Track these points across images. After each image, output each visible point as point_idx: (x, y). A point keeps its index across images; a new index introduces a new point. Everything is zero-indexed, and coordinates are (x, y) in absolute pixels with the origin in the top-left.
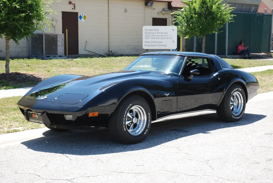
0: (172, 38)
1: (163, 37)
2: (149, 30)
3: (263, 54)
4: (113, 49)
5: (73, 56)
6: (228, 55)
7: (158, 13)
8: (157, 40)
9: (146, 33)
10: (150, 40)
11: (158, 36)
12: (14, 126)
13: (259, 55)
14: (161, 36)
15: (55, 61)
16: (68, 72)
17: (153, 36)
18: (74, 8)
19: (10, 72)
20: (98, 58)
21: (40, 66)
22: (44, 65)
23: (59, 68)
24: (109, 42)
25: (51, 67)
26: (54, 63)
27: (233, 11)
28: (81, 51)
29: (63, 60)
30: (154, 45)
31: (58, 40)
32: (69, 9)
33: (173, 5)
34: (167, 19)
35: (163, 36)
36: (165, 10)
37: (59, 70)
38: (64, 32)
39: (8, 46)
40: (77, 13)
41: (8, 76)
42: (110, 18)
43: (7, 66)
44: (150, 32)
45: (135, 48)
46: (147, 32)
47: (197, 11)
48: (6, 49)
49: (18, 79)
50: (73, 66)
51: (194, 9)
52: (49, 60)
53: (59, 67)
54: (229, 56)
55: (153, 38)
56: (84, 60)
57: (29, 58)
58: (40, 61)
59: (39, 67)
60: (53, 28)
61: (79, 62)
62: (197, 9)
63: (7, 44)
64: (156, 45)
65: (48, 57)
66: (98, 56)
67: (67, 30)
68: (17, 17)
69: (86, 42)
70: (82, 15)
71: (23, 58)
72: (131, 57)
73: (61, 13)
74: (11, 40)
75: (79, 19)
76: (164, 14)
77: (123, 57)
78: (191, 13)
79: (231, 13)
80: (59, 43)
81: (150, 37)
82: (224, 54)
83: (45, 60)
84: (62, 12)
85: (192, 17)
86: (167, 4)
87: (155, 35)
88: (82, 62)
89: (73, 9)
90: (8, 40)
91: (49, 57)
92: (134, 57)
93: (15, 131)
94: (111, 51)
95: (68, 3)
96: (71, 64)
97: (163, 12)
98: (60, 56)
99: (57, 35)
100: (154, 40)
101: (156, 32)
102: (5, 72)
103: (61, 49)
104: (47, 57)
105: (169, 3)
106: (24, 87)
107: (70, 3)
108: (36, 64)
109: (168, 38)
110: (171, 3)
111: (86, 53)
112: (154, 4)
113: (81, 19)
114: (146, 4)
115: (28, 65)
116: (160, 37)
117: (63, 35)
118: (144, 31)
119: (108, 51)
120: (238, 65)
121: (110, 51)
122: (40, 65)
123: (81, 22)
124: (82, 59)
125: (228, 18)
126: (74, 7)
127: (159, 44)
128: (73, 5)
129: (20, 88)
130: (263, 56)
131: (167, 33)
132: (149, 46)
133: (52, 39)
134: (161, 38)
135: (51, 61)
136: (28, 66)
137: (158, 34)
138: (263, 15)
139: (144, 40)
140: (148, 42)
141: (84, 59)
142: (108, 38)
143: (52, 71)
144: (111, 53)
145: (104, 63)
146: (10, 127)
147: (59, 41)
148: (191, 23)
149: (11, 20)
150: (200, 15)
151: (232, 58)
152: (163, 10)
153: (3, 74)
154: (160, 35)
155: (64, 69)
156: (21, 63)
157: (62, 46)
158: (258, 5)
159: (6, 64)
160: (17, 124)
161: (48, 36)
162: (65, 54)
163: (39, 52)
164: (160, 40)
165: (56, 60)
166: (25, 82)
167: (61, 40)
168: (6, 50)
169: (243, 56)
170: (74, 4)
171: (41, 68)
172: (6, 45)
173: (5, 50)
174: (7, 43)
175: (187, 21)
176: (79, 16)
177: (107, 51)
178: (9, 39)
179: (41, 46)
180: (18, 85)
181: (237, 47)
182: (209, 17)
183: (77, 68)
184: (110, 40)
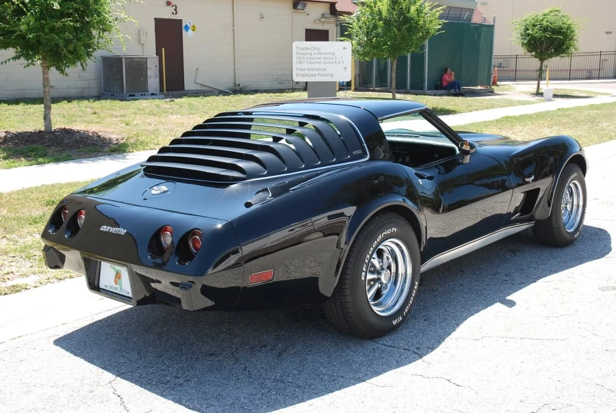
0: (343, 62)
1: (328, 61)
2: (303, 49)
3: (479, 87)
4: (243, 81)
5: (174, 93)
6: (429, 89)
7: (315, 22)
8: (317, 66)
9: (298, 53)
10: (305, 66)
11: (319, 59)
12: (18, 274)
13: (475, 90)
14: (324, 58)
15: (144, 104)
16: (163, 124)
17: (310, 59)
18: (175, 12)
19: (53, 128)
20: (216, 97)
21: (115, 113)
22: (123, 112)
23: (148, 117)
24: (235, 69)
25: (133, 115)
26: (140, 107)
27: (442, 14)
28: (189, 85)
29: (157, 102)
30: (312, 75)
31: (148, 66)
32: (167, 14)
33: (339, 8)
34: (328, 31)
35: (327, 58)
36: (326, 16)
37: (148, 121)
38: (158, 53)
39: (47, 79)
40: (180, 21)
41: (47, 136)
42: (235, 28)
43: (47, 117)
44: (306, 51)
45: (278, 78)
46: (300, 51)
47: (383, 17)
48: (44, 85)
49: (66, 141)
50: (172, 113)
51: (380, 12)
52: (132, 101)
53: (149, 114)
54: (429, 92)
55: (310, 63)
56: (193, 100)
57: (99, 97)
58: (118, 103)
59: (112, 116)
60: (141, 46)
61: (184, 105)
62: (384, 14)
63: (46, 76)
64: (315, 75)
65: (132, 96)
66: (217, 94)
67: (163, 49)
68: (59, 24)
69: (197, 69)
70: (189, 25)
71: (87, 98)
72: (272, 94)
73: (154, 21)
74: (53, 69)
75: (184, 31)
76: (323, 23)
77: (258, 95)
78: (373, 19)
79: (441, 17)
80: (150, 73)
81: (306, 60)
82: (422, 88)
83: (126, 101)
84: (156, 19)
85: (375, 27)
86: (328, 5)
87: (313, 56)
88: (189, 105)
89: (173, 13)
90: (46, 68)
91: (134, 95)
92: (277, 94)
93: (16, 289)
94: (239, 85)
95: (165, 4)
96: (169, 108)
97: (322, 20)
98: (152, 94)
99: (146, 58)
100: (311, 66)
101: (316, 51)
102: (43, 129)
103: (153, 82)
104: (130, 96)
105: (333, 5)
106: (74, 159)
107: (169, 4)
108: (108, 109)
109: (335, 62)
110: (336, 6)
111: (197, 87)
112: (307, 6)
113: (187, 30)
114: (295, 6)
115: (93, 111)
116: (323, 60)
117: (157, 59)
118: (295, 50)
119: (233, 84)
120: (451, 108)
121: (237, 83)
122: (116, 110)
123: (187, 36)
124: (190, 99)
125: (435, 26)
126: (175, 10)
127: (320, 72)
128: (174, 7)
129: (67, 160)
130: (480, 92)
131: (333, 54)
132: (304, 76)
133: (138, 67)
134: (325, 63)
135: (137, 102)
136: (95, 113)
137: (319, 56)
138: (481, 25)
139: (295, 66)
140: (302, 70)
141: (193, 98)
142: (232, 62)
143: (135, 122)
144: (238, 88)
145: (228, 105)
146: (6, 276)
147: (150, 69)
148: (373, 37)
149: (47, 30)
150: (387, 23)
151: (435, 95)
152: (323, 15)
153: (40, 132)
154: (323, 56)
155: (156, 118)
156: (83, 108)
157: (156, 77)
158: (473, 10)
159: (45, 113)
160: (26, 266)
161: (130, 60)
162: (161, 90)
163: (117, 88)
164: (322, 66)
165: (145, 101)
166: (78, 148)
167: (153, 67)
168: (44, 88)
169: (453, 91)
170: (176, 6)
171: (117, 117)
172: (44, 78)
173: (42, 86)
174: (44, 73)
175: (368, 33)
176: (183, 26)
177: (231, 85)
178: (48, 68)
179: (118, 76)
180: (64, 155)
181: (442, 76)
182: (403, 26)
183: (179, 116)
184: (236, 65)
